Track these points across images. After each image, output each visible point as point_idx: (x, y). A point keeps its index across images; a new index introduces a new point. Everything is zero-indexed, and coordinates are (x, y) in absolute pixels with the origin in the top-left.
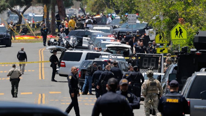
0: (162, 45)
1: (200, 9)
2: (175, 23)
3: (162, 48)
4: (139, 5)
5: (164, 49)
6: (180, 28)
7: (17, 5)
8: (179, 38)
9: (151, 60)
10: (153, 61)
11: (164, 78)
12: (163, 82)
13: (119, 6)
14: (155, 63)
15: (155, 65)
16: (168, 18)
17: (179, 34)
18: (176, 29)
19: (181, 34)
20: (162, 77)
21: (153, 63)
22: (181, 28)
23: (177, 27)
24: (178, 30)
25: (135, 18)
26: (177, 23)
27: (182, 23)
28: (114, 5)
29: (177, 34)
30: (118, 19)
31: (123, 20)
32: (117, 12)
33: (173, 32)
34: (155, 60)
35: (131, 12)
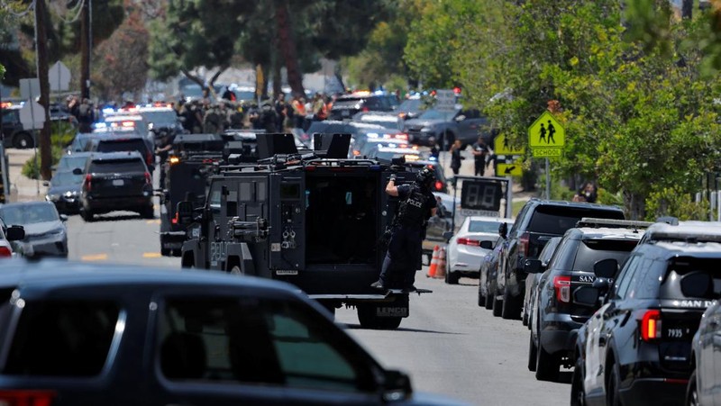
0: (509, 157)
1: (596, 83)
2: (540, 112)
3: (509, 164)
4: (461, 71)
5: (513, 168)
6: (549, 121)
7: (199, 64)
8: (546, 145)
9: (485, 191)
10: (490, 192)
11: (513, 230)
12: (511, 239)
13: (418, 70)
14: (493, 197)
15: (493, 200)
16: (522, 100)
17: (547, 135)
18: (542, 125)
19: (551, 135)
20: (510, 228)
21: (489, 196)
22: (554, 123)
23: (545, 119)
24: (546, 126)
25: (453, 99)
26: (543, 111)
27: (556, 110)
28: (408, 69)
29: (543, 135)
30: (415, 100)
31: (427, 103)
32: (414, 84)
33: (534, 131)
34: (494, 191)
35: (443, 86)
